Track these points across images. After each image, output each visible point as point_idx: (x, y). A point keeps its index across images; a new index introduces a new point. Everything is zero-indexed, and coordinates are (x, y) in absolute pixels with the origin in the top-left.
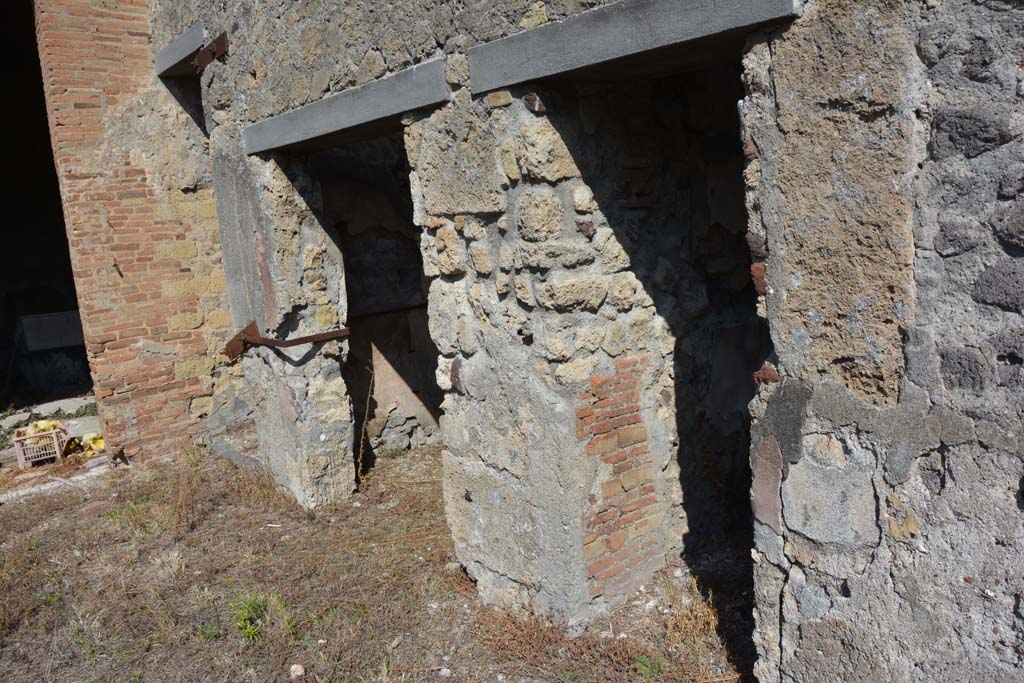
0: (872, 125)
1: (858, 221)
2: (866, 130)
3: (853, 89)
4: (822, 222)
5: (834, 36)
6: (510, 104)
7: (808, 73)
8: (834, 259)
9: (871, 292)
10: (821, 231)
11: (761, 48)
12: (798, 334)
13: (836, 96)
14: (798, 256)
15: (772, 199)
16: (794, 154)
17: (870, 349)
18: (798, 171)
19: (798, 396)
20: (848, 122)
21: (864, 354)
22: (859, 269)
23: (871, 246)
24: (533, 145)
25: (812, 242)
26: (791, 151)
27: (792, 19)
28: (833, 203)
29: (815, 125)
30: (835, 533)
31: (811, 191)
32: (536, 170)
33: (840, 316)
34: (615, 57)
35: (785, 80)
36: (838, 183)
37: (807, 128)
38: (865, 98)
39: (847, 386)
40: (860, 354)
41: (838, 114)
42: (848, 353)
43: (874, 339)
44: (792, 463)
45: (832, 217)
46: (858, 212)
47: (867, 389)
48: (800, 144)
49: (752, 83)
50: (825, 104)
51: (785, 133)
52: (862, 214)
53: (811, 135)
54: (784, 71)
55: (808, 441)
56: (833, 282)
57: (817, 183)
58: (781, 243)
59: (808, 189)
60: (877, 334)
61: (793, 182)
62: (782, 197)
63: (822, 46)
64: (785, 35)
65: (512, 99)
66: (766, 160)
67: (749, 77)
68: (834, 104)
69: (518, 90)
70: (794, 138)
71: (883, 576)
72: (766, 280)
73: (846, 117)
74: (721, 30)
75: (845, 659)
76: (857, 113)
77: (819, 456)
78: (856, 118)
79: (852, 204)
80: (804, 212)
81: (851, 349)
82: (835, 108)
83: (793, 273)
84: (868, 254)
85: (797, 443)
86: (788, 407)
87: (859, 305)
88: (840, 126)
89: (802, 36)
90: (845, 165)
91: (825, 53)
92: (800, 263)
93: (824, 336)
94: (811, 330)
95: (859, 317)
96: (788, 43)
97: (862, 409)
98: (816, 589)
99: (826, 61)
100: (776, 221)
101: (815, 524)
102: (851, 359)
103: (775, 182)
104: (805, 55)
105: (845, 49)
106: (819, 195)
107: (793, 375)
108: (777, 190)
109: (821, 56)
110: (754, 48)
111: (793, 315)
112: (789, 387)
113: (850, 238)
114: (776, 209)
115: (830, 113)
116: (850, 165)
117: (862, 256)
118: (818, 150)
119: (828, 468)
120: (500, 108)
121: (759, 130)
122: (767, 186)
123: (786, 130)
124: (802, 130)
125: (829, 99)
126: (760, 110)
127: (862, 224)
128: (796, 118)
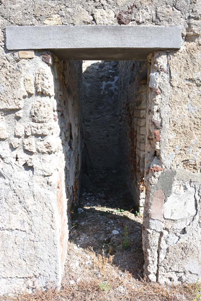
0: (199, 88)
1: (195, 117)
2: (197, 89)
3: (197, 76)
4: (183, 117)
5: (192, 58)
6: (33, 58)
7: (182, 69)
8: (185, 129)
9: (197, 139)
10: (183, 120)
11: (164, 57)
12: (171, 154)
13: (191, 77)
14: (174, 128)
15: (166, 109)
16: (176, 94)
17: (195, 156)
18: (177, 100)
19: (171, 175)
20: (193, 86)
21: (193, 158)
22: (194, 132)
23: (198, 125)
24: (47, 78)
25: (179, 123)
26: (175, 93)
27: (177, 50)
28: (187, 111)
29: (184, 85)
30: (182, 215)
31: (181, 107)
32: (47, 90)
33: (186, 147)
34: (102, 47)
35: (174, 69)
36: (189, 105)
37: (181, 86)
38: (199, 79)
39: (185, 168)
40: (191, 158)
41: (191, 83)
42: (187, 158)
43: (196, 153)
44: (168, 197)
45: (186, 115)
46: (195, 114)
47: (190, 169)
48: (179, 91)
49: (160, 68)
50: (187, 79)
51: (173, 87)
52: (196, 115)
53: (182, 89)
54: (174, 66)
55: (174, 188)
56: (184, 136)
57: (183, 104)
58: (168, 124)
59: (179, 106)
60: (197, 151)
61: (175, 104)
62: (170, 108)
63: (188, 61)
64: (175, 54)
65: (34, 56)
66: (165, 95)
67: (159, 66)
68: (190, 80)
69: (39, 52)
70: (176, 89)
71: (197, 224)
72: (161, 136)
73: (192, 85)
74: (153, 47)
75: (183, 253)
76: (196, 84)
77: (177, 192)
78: (195, 85)
79: (193, 112)
80: (178, 113)
81: (188, 157)
82: (190, 81)
83: (171, 134)
84: (197, 127)
85: (170, 190)
86: (167, 179)
87: (193, 143)
88: (190, 87)
89: (181, 56)
90: (192, 100)
91: (189, 63)
92: (174, 130)
93: (180, 154)
94: (176, 152)
95: (192, 147)
96: (176, 57)
97: (192, 175)
98: (173, 235)
99: (189, 66)
100: (167, 116)
101: (175, 214)
102: (188, 160)
103: (168, 103)
104: (182, 63)
105: (195, 63)
106: (183, 108)
107: (168, 167)
108: (168, 106)
109: (187, 64)
110: (162, 56)
111: (170, 148)
112: (167, 172)
113: (192, 122)
114: (167, 112)
115: (188, 82)
116: (194, 100)
117: (195, 128)
118: (184, 94)
119: (180, 196)
120: (26, 59)
121: (163, 85)
122: (164, 104)
123: (174, 86)
124: (179, 86)
125: (189, 78)
126: (163, 78)
127: (196, 118)
128: (178, 82)
